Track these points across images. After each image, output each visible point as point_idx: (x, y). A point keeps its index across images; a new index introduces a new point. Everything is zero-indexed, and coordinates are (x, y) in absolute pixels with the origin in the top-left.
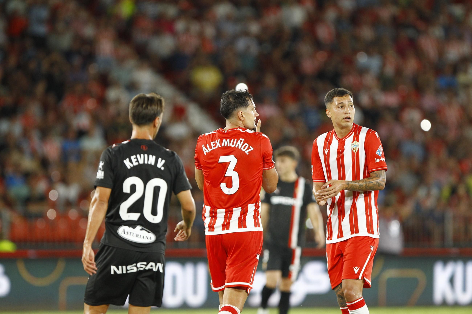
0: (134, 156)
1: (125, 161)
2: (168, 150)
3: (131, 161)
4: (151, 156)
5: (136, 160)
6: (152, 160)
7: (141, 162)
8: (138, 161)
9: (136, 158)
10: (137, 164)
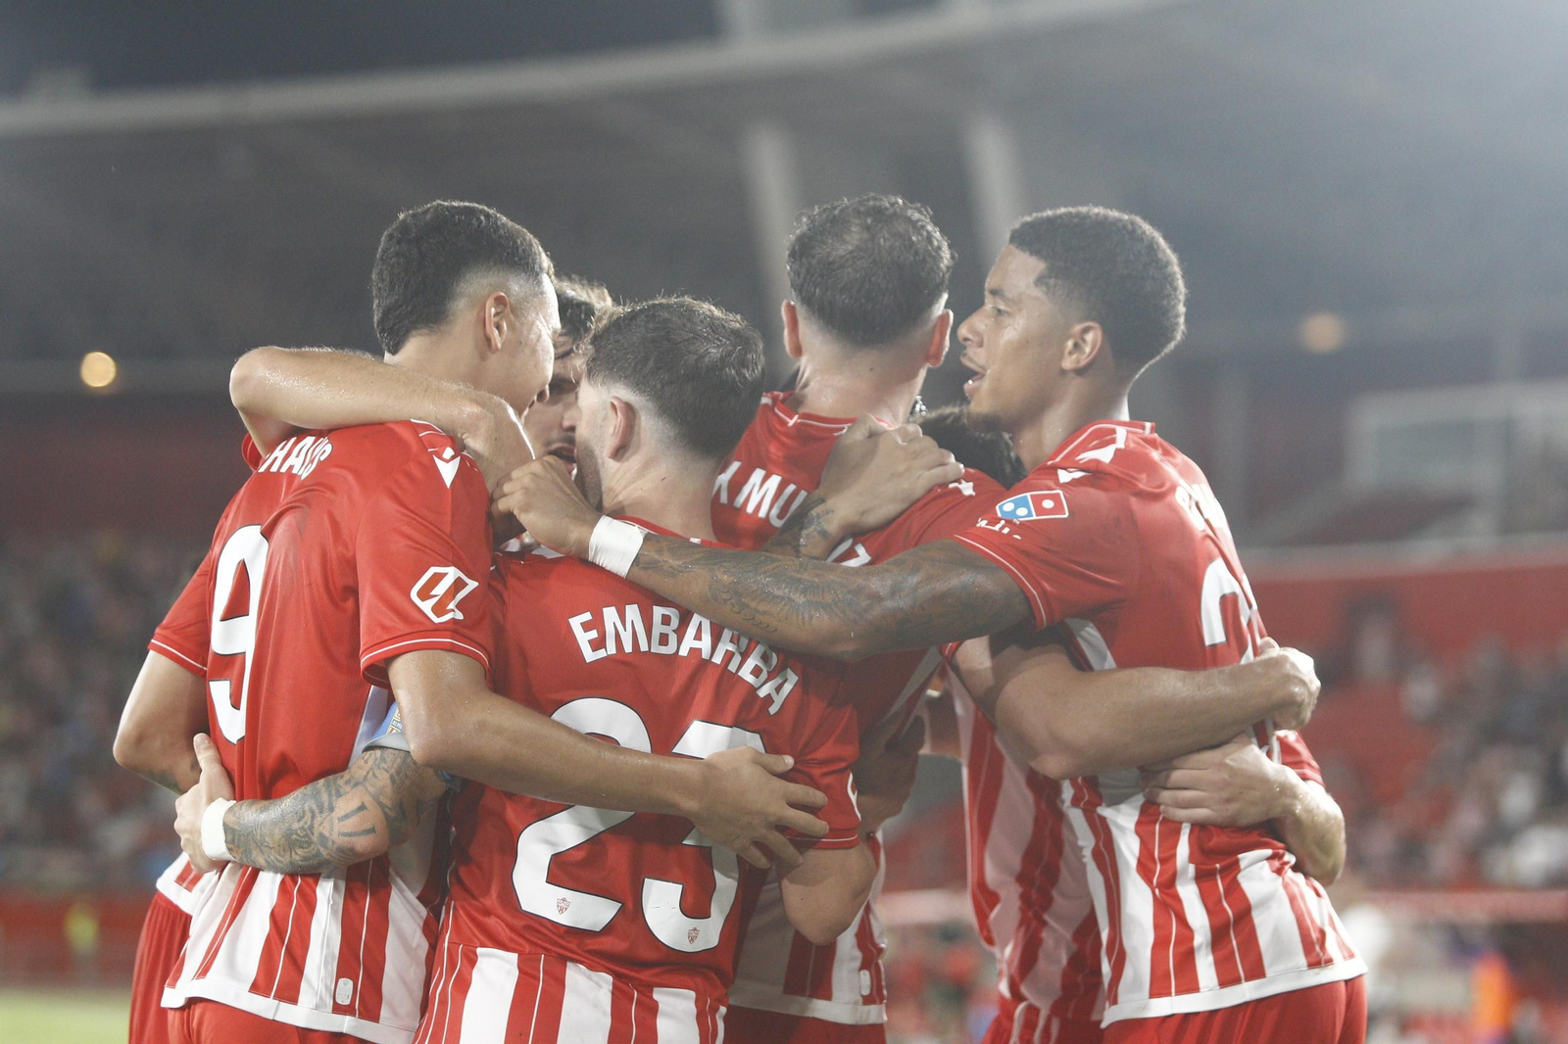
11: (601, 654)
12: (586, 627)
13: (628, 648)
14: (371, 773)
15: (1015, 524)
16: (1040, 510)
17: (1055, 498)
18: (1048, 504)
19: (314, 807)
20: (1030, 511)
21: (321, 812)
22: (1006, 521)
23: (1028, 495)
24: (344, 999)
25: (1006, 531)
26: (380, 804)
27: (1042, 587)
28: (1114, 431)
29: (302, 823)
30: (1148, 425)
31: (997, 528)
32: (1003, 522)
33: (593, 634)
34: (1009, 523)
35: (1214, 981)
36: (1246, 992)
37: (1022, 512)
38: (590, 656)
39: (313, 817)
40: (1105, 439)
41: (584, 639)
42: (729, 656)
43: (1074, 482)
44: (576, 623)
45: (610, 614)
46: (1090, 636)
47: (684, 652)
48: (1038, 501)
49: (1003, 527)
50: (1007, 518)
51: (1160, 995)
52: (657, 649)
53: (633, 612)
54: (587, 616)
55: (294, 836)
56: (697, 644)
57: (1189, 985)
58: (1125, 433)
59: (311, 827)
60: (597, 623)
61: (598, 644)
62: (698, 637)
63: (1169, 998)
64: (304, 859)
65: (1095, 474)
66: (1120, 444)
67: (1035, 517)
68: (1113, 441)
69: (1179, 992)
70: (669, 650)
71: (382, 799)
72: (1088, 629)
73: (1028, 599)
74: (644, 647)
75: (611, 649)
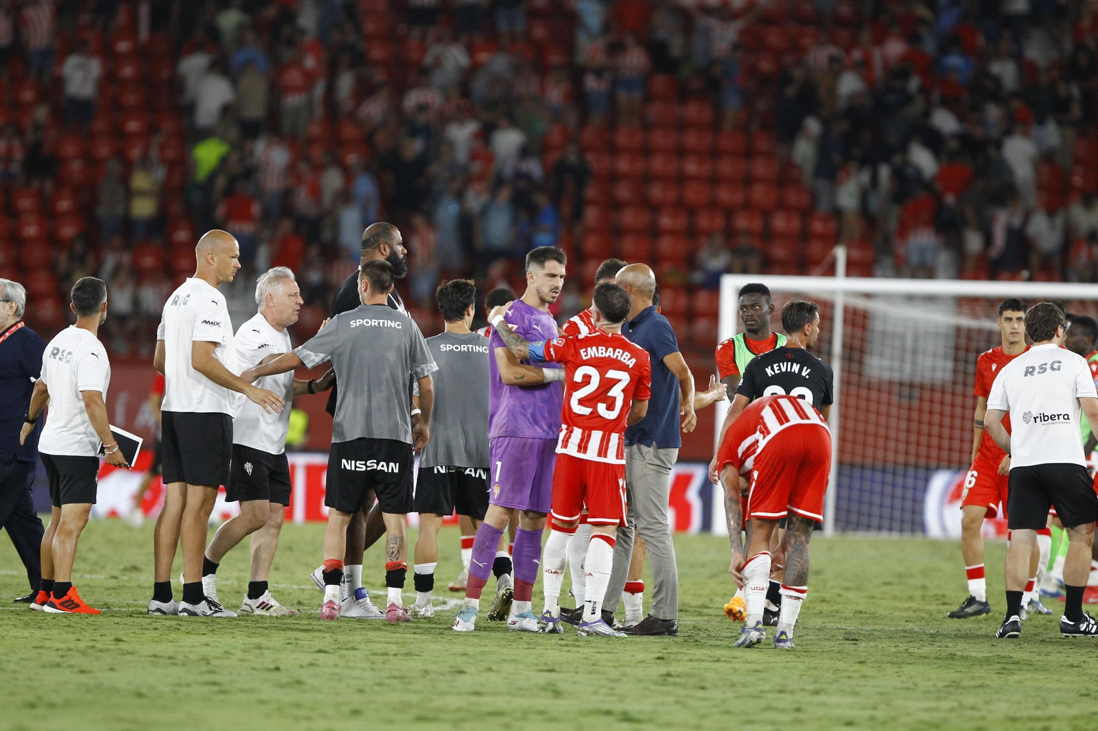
0: (777, 364)
1: (766, 369)
2: (820, 359)
3: (773, 369)
4: (795, 364)
5: (778, 368)
6: (796, 368)
7: (784, 370)
8: (780, 369)
9: (779, 366)
10: (779, 371)
11: (587, 358)
12: (584, 352)
13: (593, 356)
38: (585, 358)
41: (583, 354)
42: (618, 355)
44: (582, 351)
45: (590, 349)
47: (607, 356)
52: (600, 355)
53: (594, 348)
54: (584, 350)
56: (610, 354)
60: (586, 351)
61: (586, 356)
62: (610, 352)
70: (603, 355)
74: (597, 355)
75: (589, 357)
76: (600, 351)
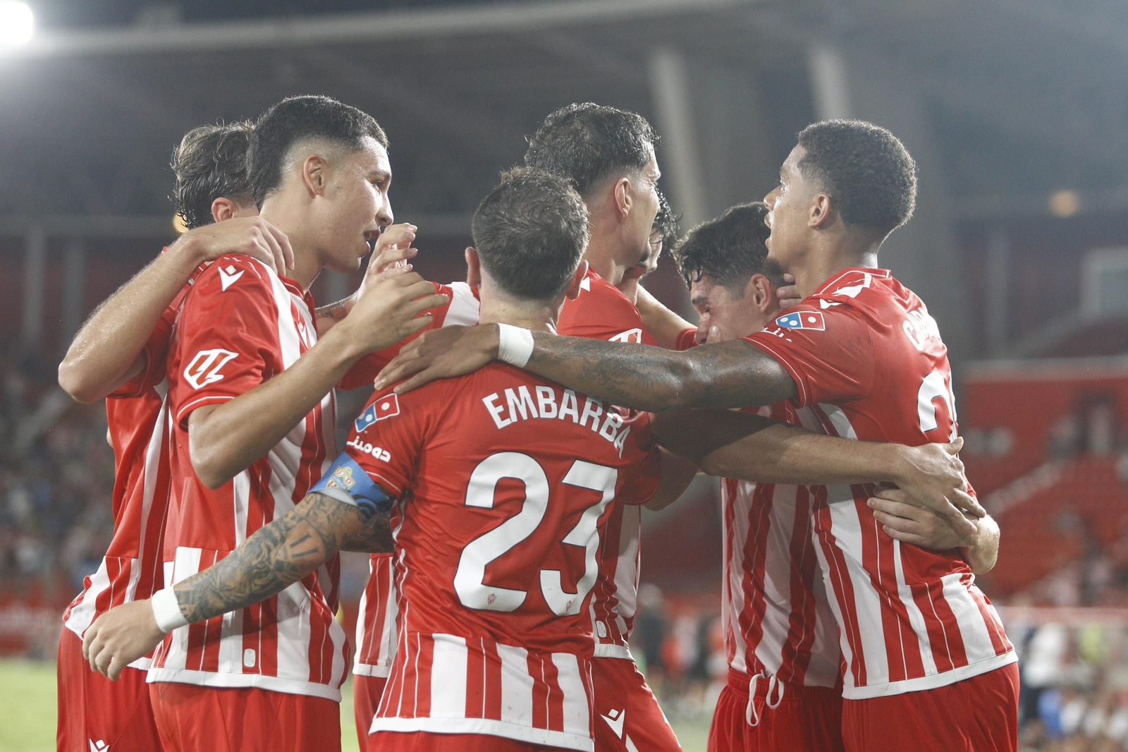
11: (507, 422)
12: (496, 404)
13: (525, 417)
14: (312, 512)
15: (788, 331)
16: (806, 323)
17: (817, 317)
18: (812, 320)
19: (269, 543)
20: (799, 322)
21: (275, 545)
22: (782, 328)
23: (798, 313)
24: (250, 663)
25: (781, 335)
26: (320, 534)
27: (807, 377)
28: (863, 276)
29: (260, 559)
30: (888, 271)
31: (775, 333)
32: (779, 329)
33: (501, 408)
34: (784, 330)
35: (934, 669)
36: (956, 675)
37: (793, 323)
38: (501, 424)
39: (269, 550)
40: (855, 280)
41: (495, 412)
42: (590, 419)
43: (831, 309)
44: (488, 401)
45: (509, 393)
46: (839, 417)
47: (562, 417)
48: (805, 317)
49: (778, 334)
50: (783, 326)
51: (897, 679)
52: (544, 415)
53: (523, 390)
54: (495, 396)
55: (255, 570)
56: (569, 412)
57: (918, 672)
58: (871, 277)
59: (269, 559)
60: (502, 401)
61: (505, 415)
62: (570, 406)
63: (904, 681)
64: (263, 587)
65: (846, 305)
66: (867, 285)
67: (802, 328)
68: (862, 283)
69: (909, 678)
70: (552, 415)
71: (321, 530)
72: (838, 412)
73: (795, 384)
74: (535, 415)
75: (514, 418)
76: (542, 402)
